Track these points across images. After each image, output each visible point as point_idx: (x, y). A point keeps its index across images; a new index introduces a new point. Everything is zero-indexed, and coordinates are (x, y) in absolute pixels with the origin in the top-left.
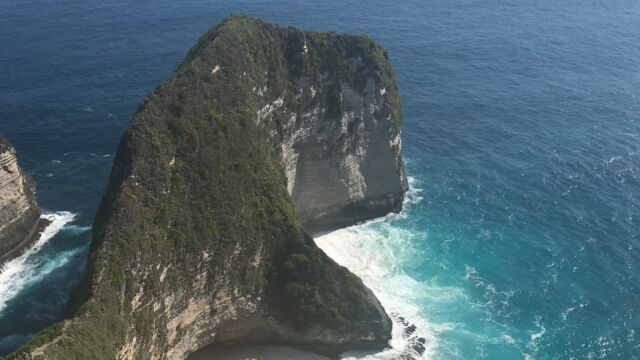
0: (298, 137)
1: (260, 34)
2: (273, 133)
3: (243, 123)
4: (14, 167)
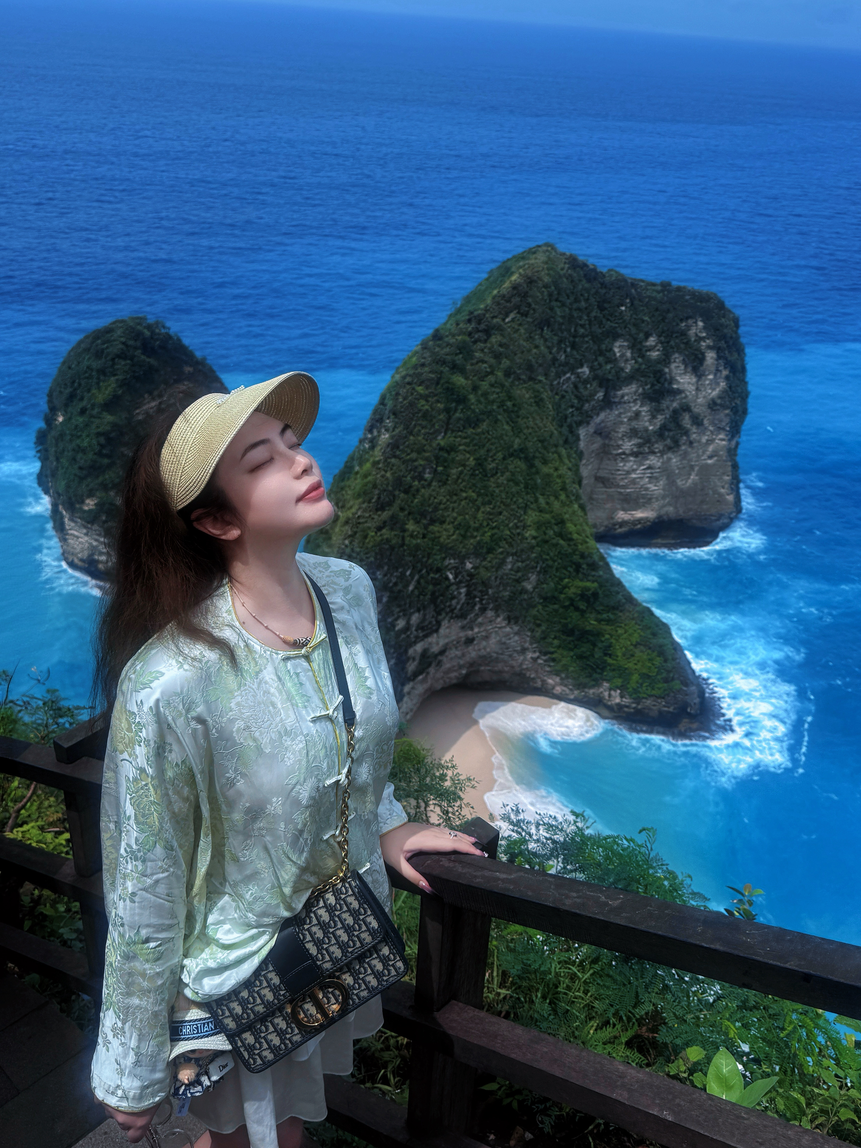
0: (603, 422)
3: (537, 395)
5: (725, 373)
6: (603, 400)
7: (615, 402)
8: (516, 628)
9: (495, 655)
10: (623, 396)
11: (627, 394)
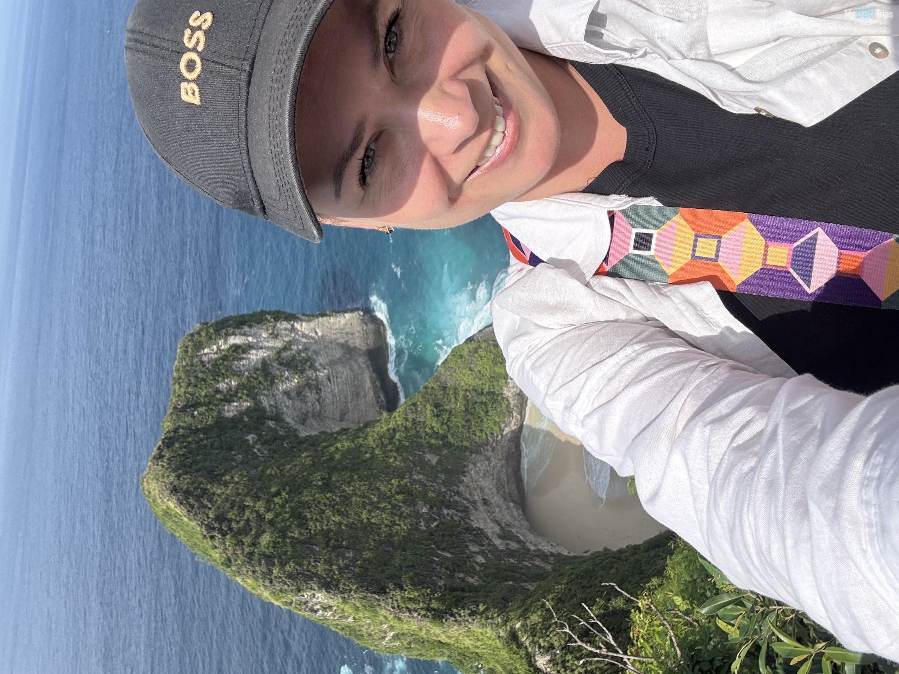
0: (294, 419)
2: (287, 444)
5: (246, 328)
7: (277, 411)
8: (471, 466)
9: (495, 481)
10: (271, 405)
11: (269, 402)
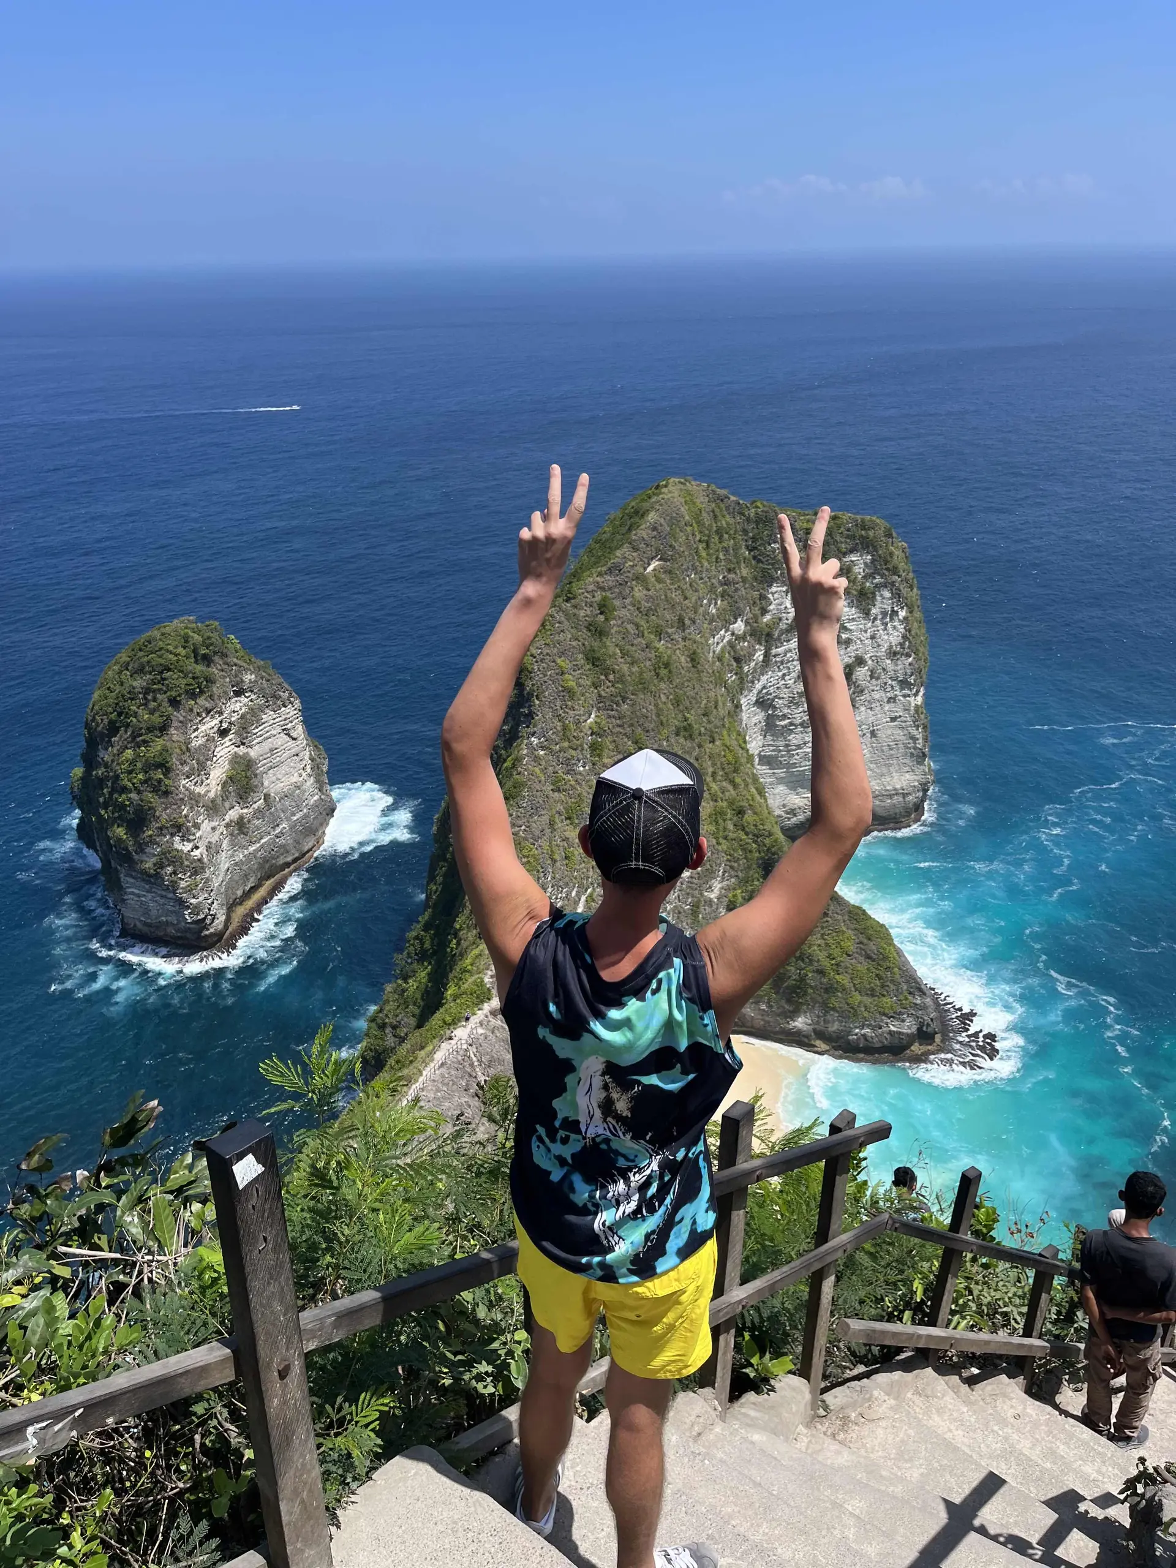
0: (764, 687)
1: (713, 511)
2: (731, 678)
3: (694, 658)
4: (299, 731)
5: (902, 614)
6: (763, 661)
7: (777, 662)
10: (785, 654)
